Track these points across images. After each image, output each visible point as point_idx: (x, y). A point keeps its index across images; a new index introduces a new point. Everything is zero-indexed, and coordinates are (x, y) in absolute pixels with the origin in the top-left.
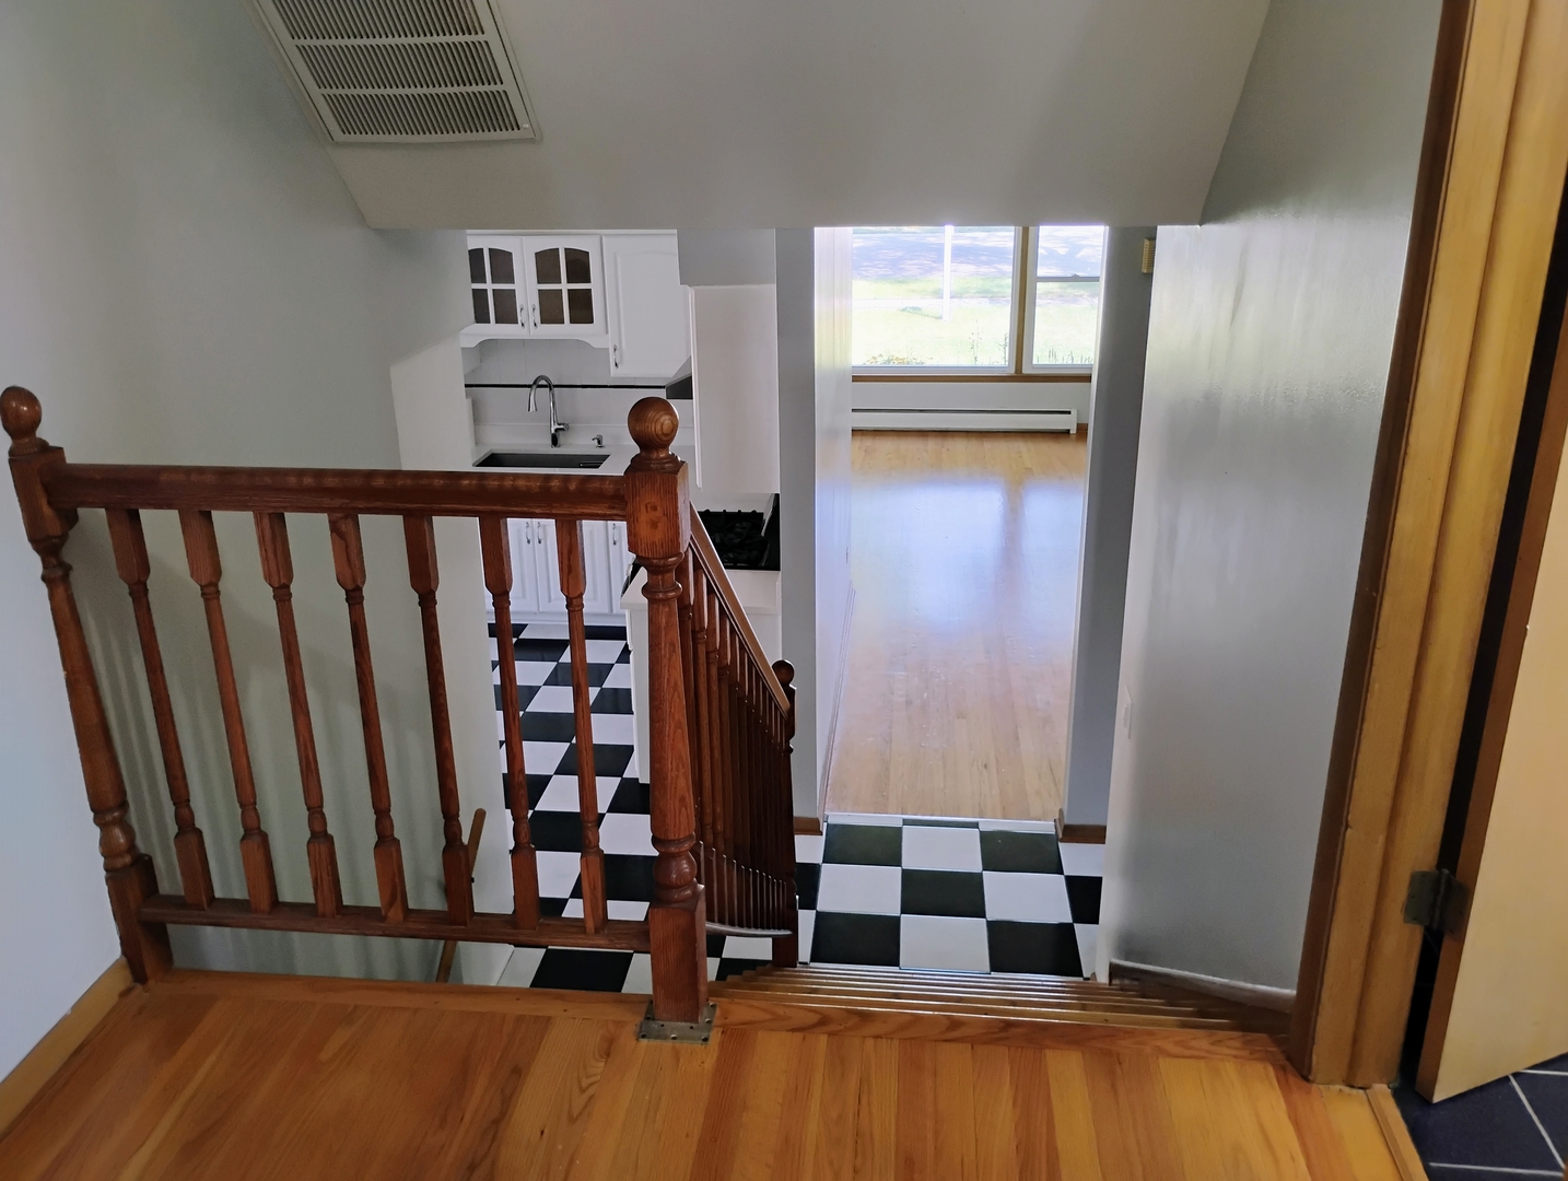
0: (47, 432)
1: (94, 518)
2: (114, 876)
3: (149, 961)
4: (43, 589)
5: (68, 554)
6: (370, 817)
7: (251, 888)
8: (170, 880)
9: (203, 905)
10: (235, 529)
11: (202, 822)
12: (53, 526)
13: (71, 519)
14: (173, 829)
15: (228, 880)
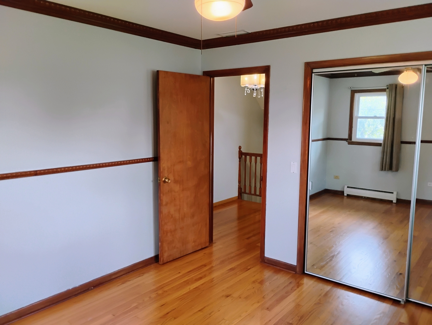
0: (241, 150)
1: (243, 156)
2: (239, 188)
3: (240, 197)
4: (239, 162)
5: (241, 160)
6: (259, 185)
7: (249, 192)
8: (243, 191)
9: (245, 193)
10: (253, 158)
11: (246, 185)
12: (241, 157)
13: (242, 157)
14: (244, 185)
15: (247, 191)
